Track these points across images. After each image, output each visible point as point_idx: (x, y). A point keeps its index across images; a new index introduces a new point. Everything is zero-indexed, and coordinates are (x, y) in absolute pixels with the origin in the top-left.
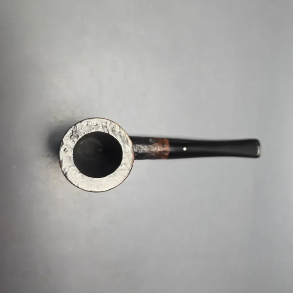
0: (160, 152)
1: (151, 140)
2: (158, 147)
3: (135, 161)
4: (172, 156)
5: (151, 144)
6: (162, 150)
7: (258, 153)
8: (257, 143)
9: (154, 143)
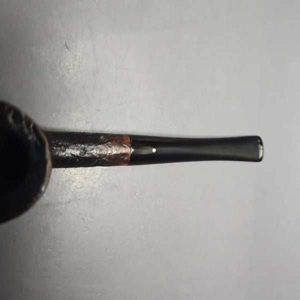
0: (116, 155)
1: (102, 137)
2: (113, 147)
3: (53, 169)
4: (135, 160)
5: (102, 143)
6: (119, 152)
7: (261, 155)
8: (259, 141)
9: (107, 142)
